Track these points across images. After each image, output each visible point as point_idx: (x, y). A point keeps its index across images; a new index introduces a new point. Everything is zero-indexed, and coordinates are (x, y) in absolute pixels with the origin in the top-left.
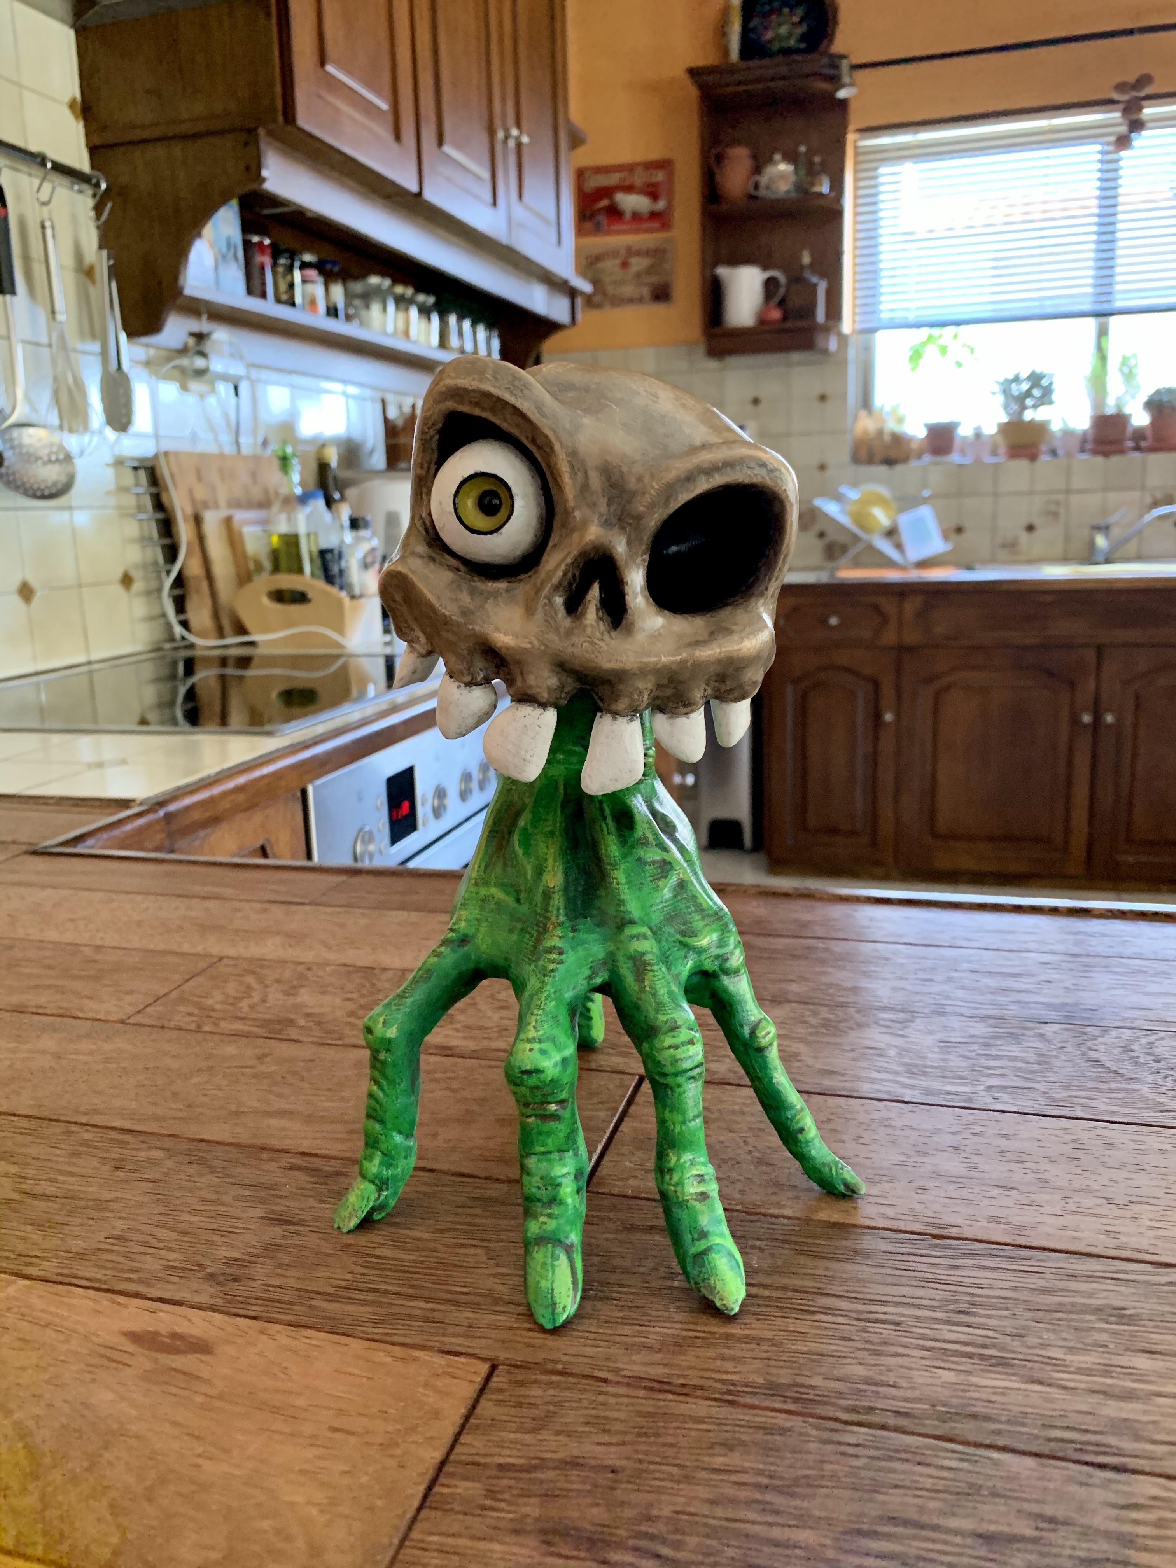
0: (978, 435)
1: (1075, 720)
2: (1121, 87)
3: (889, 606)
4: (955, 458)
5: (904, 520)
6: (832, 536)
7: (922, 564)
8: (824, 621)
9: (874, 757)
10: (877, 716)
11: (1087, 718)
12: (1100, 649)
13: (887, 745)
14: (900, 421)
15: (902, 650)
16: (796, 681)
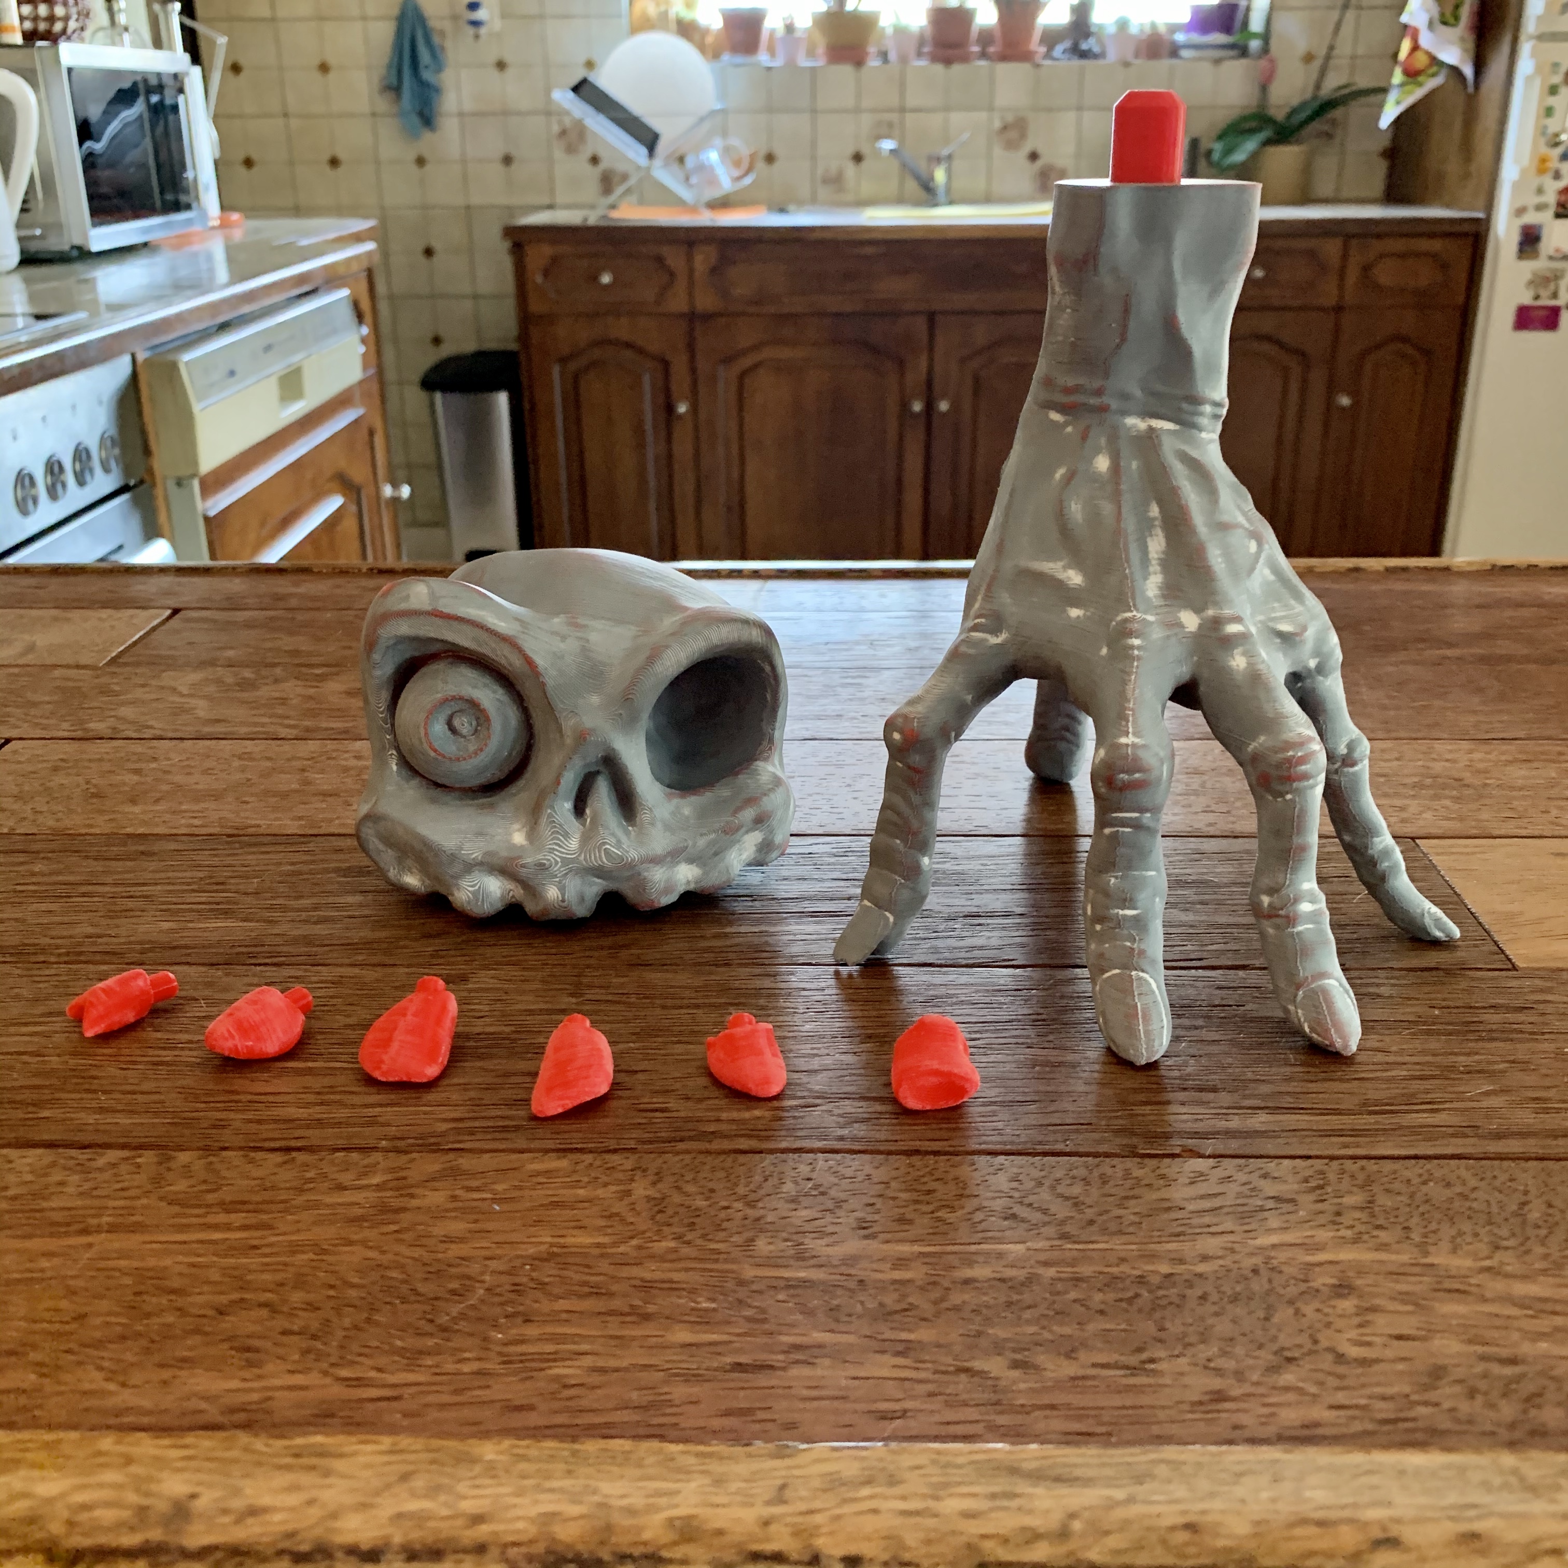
0: (790, 28)
1: (904, 409)
3: (674, 258)
4: (763, 57)
6: (606, 162)
7: (715, 205)
8: (595, 278)
9: (668, 461)
10: (670, 409)
11: (917, 407)
12: (931, 318)
13: (683, 448)
15: (692, 318)
16: (563, 360)
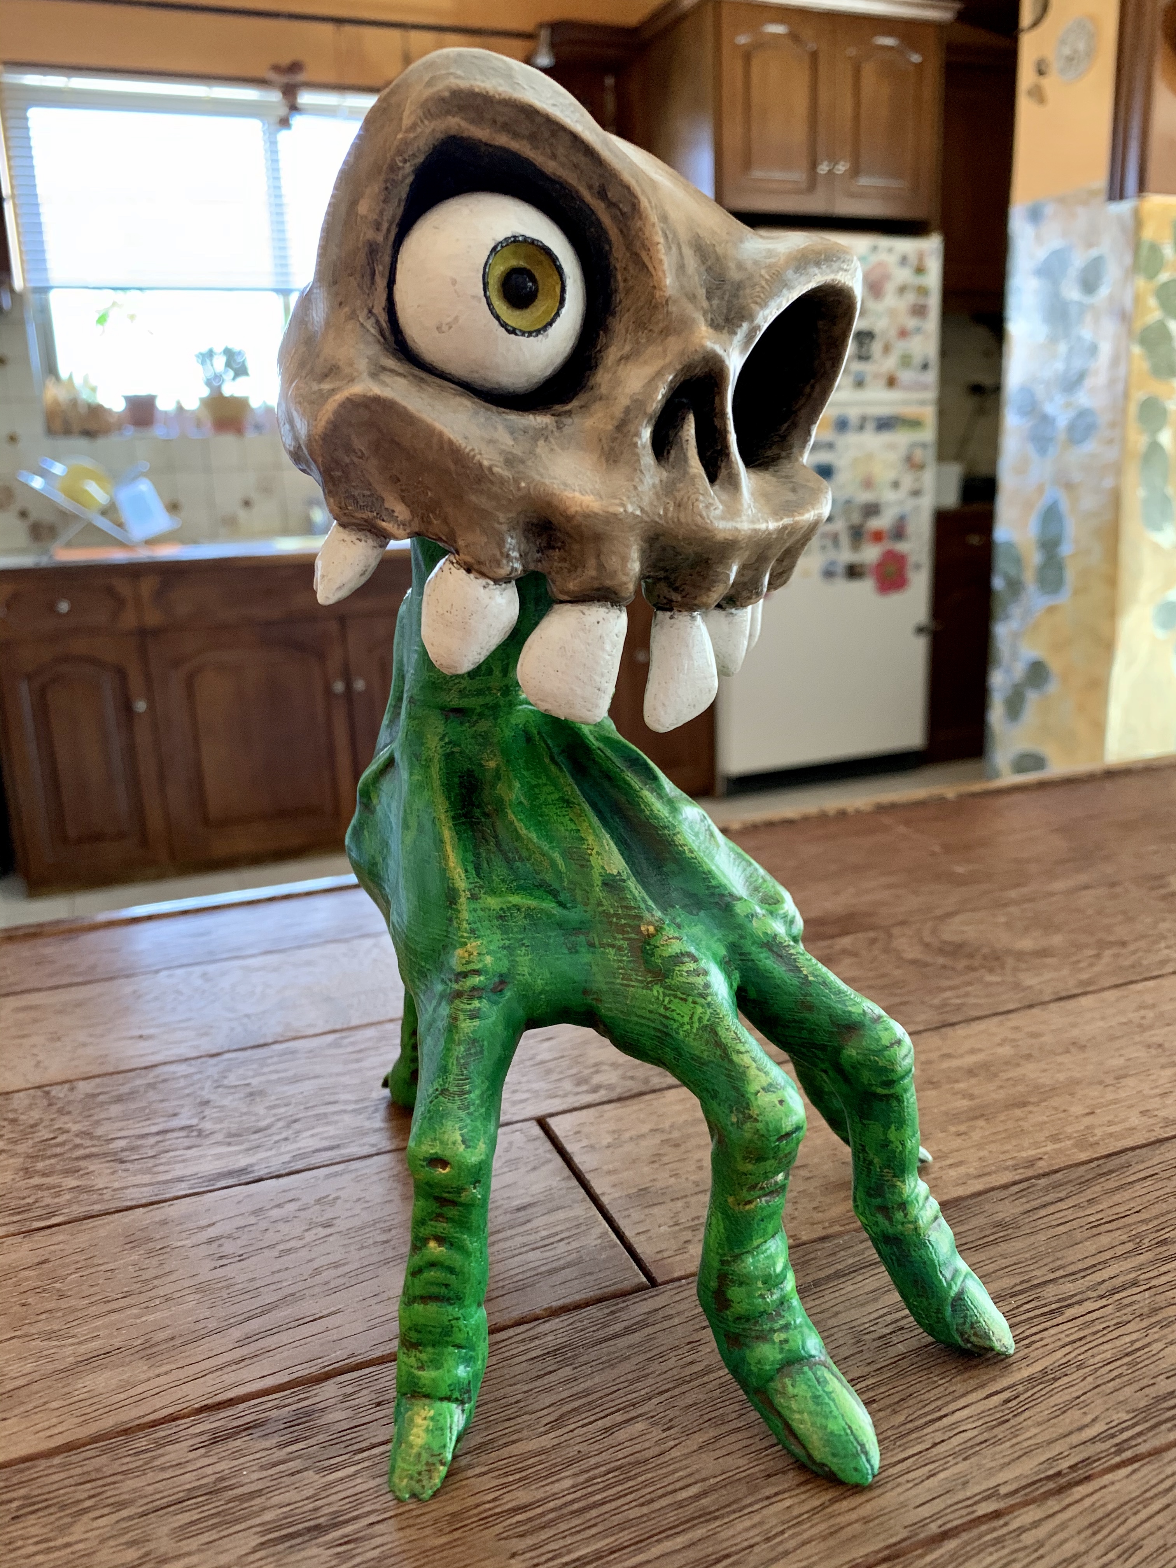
0: (180, 408)
1: (328, 690)
2: (276, 68)
3: (123, 587)
4: (158, 431)
5: (124, 496)
6: (35, 515)
7: (150, 542)
8: (51, 608)
9: (131, 751)
10: (127, 708)
11: (339, 687)
12: (342, 620)
13: (143, 736)
14: (94, 390)
15: (144, 634)
16: (29, 677)
